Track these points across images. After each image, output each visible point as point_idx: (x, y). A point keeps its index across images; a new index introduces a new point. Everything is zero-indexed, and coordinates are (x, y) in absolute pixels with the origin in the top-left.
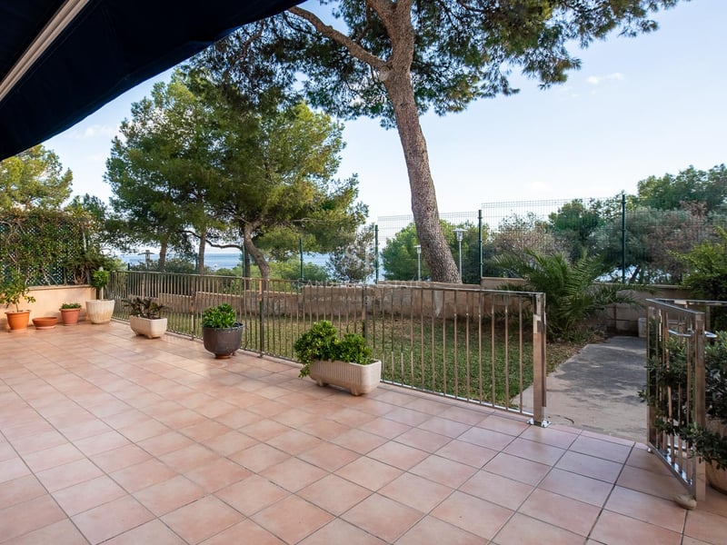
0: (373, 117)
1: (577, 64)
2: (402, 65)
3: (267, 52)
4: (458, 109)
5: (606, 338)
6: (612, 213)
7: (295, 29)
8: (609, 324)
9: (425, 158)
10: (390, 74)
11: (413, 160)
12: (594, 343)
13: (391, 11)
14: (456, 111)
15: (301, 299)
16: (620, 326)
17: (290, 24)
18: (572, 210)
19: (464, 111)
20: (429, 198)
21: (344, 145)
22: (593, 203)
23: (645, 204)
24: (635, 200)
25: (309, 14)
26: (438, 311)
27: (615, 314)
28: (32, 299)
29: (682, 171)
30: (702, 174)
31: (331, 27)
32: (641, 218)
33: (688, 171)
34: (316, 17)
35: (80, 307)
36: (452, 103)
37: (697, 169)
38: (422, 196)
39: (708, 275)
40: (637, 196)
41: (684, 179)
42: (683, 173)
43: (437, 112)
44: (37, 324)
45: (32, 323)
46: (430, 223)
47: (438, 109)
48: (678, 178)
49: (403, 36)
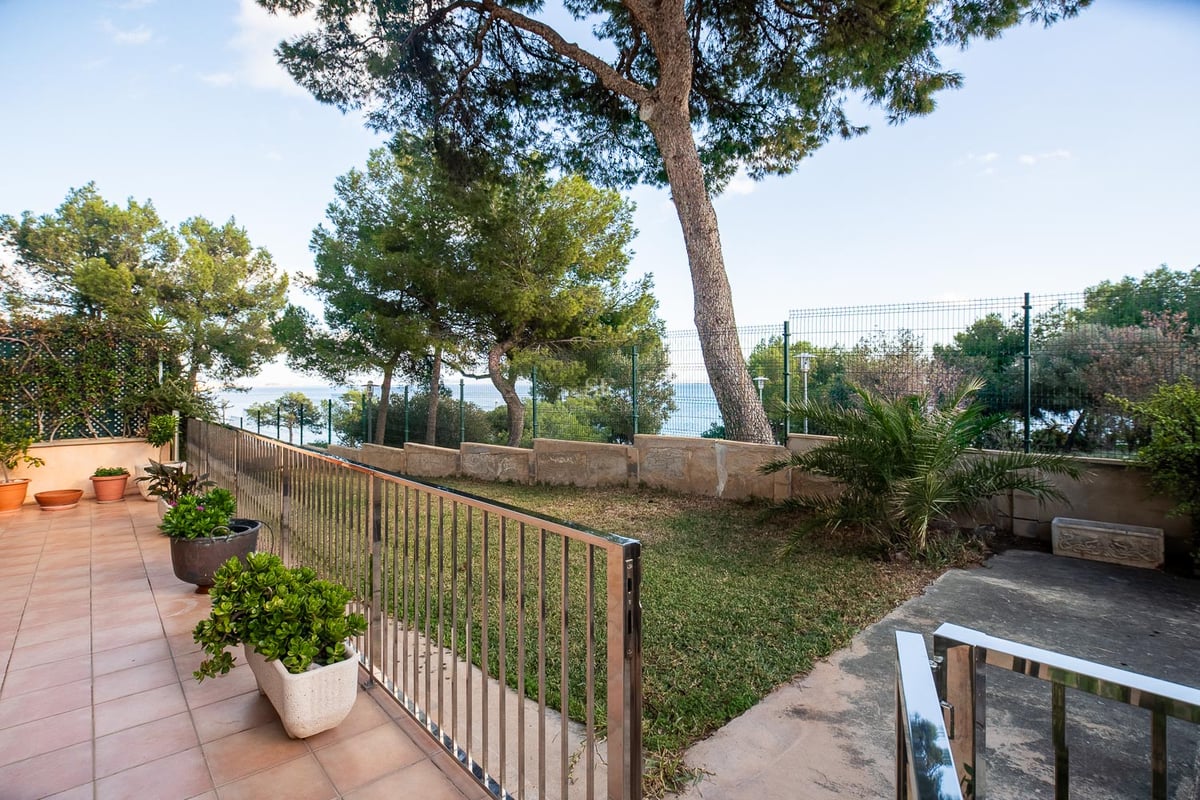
0: (660, 187)
1: (955, 80)
2: (673, 94)
3: (496, 91)
4: (783, 171)
5: (988, 557)
6: (1045, 334)
7: (535, 56)
8: (1001, 524)
9: (713, 241)
10: (656, 109)
11: (697, 245)
12: (961, 567)
13: (653, 10)
14: (780, 173)
15: (531, 459)
16: (1021, 529)
17: (528, 50)
18: (988, 329)
19: (794, 173)
20: (722, 304)
21: (636, 233)
22: (1017, 319)
23: (1092, 320)
24: (1079, 316)
25: (542, 26)
26: (721, 487)
27: (1011, 507)
28: (37, 462)
29: (1149, 272)
30: (1179, 275)
31: (576, 45)
32: (1086, 340)
33: (1159, 273)
34: (551, 30)
35: (126, 473)
36: (773, 162)
37: (1172, 269)
38: (709, 301)
39: (1189, 447)
40: (1083, 310)
41: (1154, 284)
42: (1151, 276)
43: (751, 175)
44: (43, 501)
45: (34, 500)
46: (721, 343)
47: (752, 171)
48: (1143, 283)
49: (672, 47)
